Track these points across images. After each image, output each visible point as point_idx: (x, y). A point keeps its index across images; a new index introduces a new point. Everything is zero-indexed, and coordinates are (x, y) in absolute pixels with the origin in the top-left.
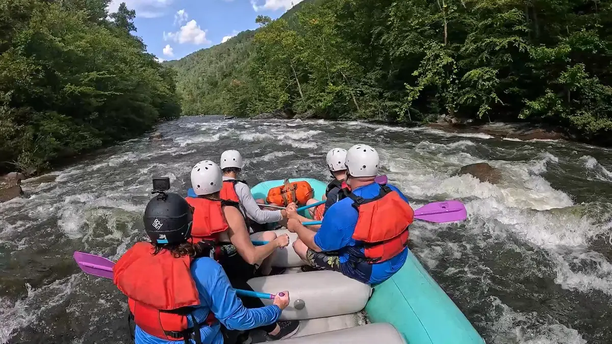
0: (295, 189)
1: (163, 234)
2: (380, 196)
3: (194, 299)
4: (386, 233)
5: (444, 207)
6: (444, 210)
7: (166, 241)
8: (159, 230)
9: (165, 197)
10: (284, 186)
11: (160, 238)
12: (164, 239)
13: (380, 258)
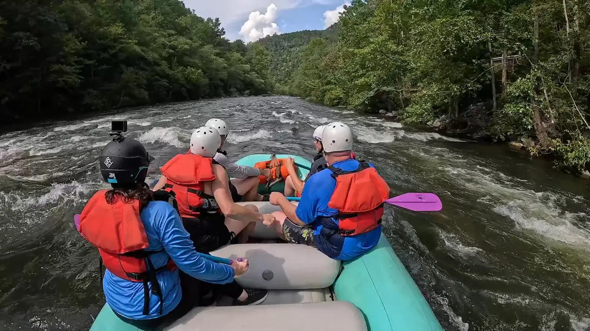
0: (280, 165)
1: (112, 172)
2: (359, 170)
3: (143, 243)
4: (361, 206)
5: (421, 198)
6: (420, 200)
7: (116, 181)
8: (109, 168)
9: (121, 140)
10: (270, 161)
11: (110, 176)
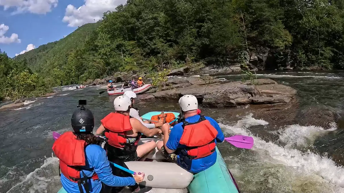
1: (84, 126)
2: (199, 121)
7: (85, 130)
8: (82, 124)
11: (82, 128)
12: (84, 129)
13: (196, 157)
